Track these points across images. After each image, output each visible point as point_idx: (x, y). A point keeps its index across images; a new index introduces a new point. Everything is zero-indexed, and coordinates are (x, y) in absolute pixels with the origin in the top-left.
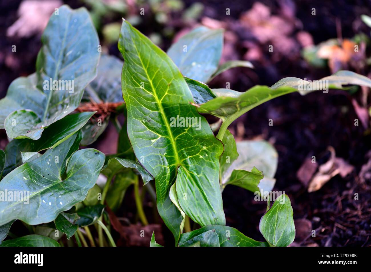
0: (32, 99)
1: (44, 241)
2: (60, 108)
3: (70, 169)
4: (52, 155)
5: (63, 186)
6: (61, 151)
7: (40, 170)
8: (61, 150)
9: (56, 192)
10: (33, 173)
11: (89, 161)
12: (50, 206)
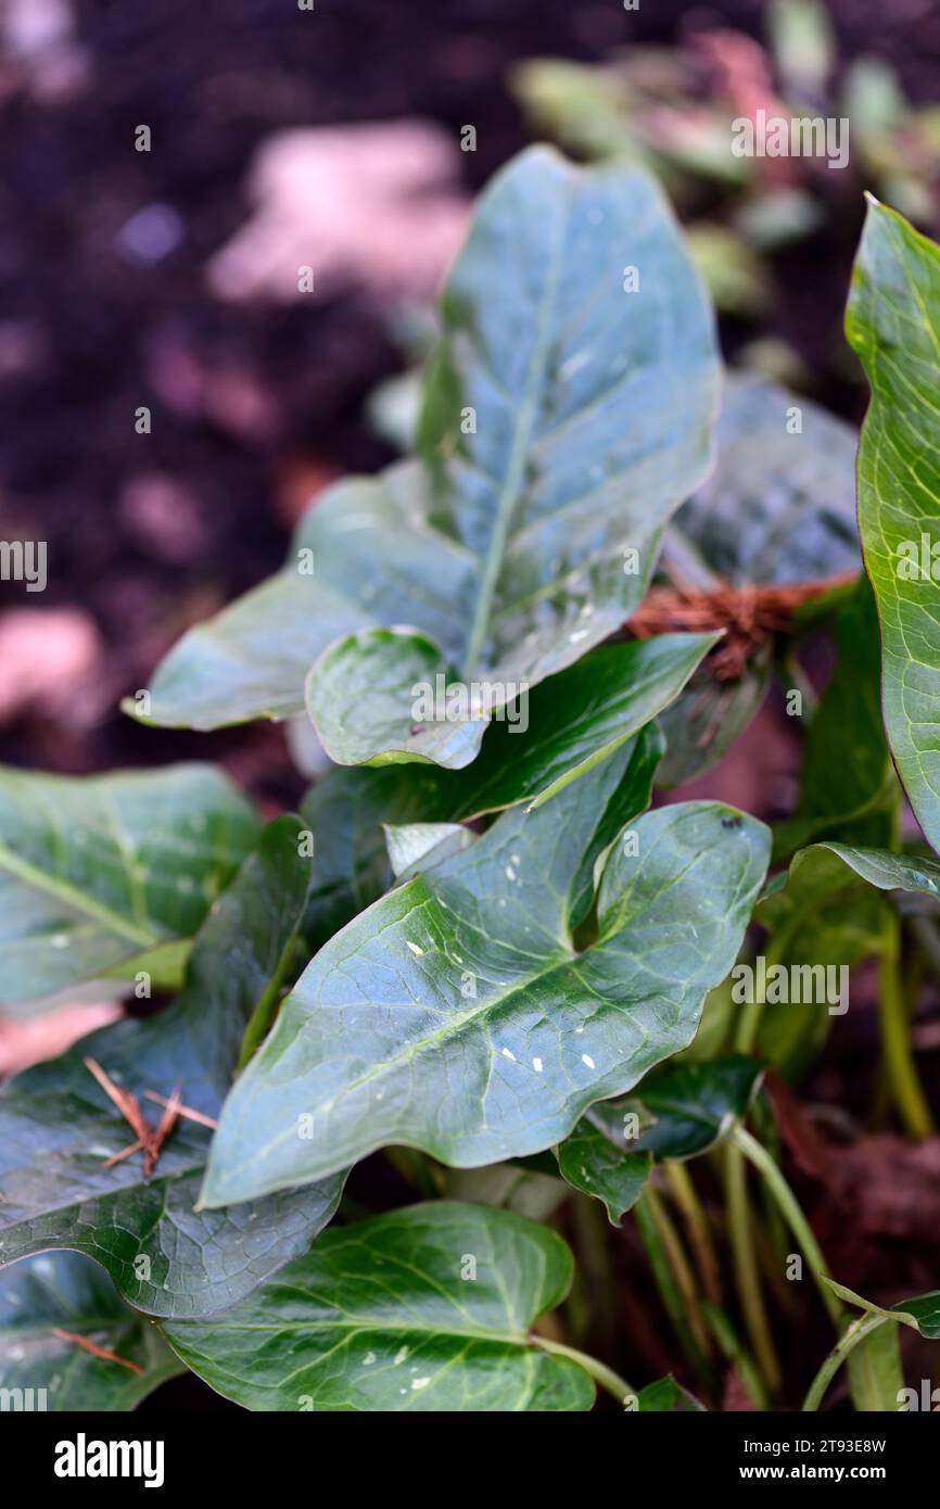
0: (409, 577)
1: (492, 1231)
2: (544, 616)
3: (613, 898)
4: (524, 838)
5: (586, 977)
6: (568, 818)
7: (473, 908)
8: (565, 813)
9: (560, 1006)
10: (447, 923)
11: (699, 860)
12: (538, 1074)
